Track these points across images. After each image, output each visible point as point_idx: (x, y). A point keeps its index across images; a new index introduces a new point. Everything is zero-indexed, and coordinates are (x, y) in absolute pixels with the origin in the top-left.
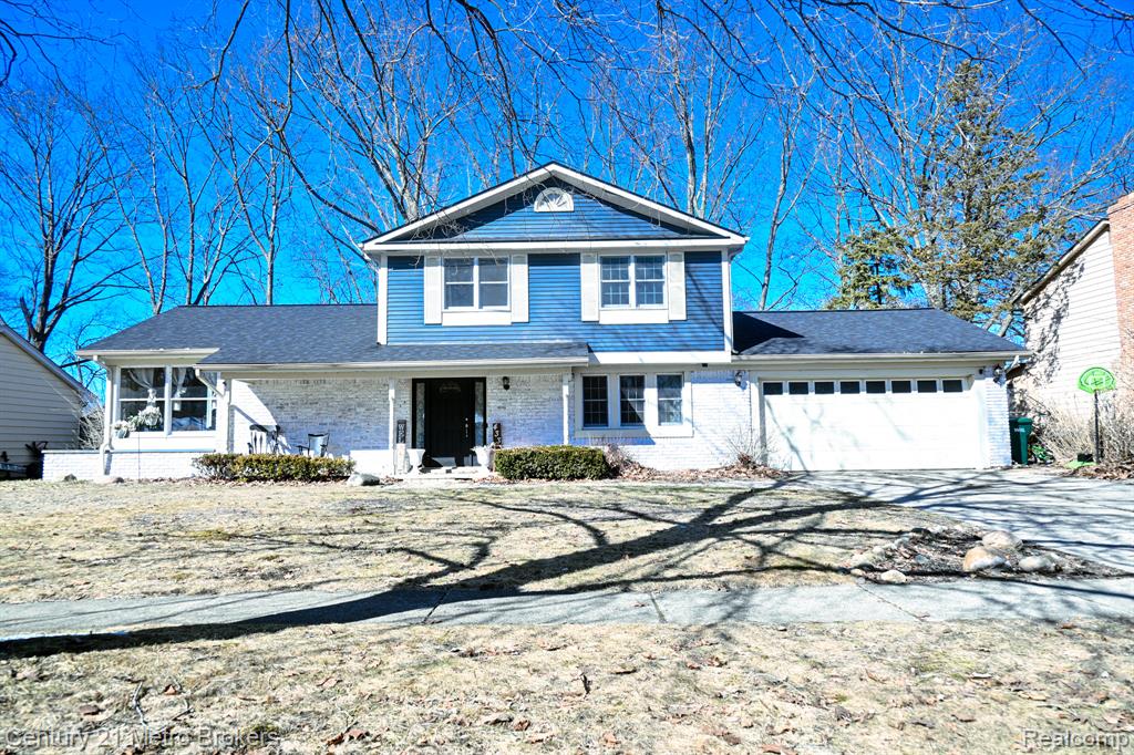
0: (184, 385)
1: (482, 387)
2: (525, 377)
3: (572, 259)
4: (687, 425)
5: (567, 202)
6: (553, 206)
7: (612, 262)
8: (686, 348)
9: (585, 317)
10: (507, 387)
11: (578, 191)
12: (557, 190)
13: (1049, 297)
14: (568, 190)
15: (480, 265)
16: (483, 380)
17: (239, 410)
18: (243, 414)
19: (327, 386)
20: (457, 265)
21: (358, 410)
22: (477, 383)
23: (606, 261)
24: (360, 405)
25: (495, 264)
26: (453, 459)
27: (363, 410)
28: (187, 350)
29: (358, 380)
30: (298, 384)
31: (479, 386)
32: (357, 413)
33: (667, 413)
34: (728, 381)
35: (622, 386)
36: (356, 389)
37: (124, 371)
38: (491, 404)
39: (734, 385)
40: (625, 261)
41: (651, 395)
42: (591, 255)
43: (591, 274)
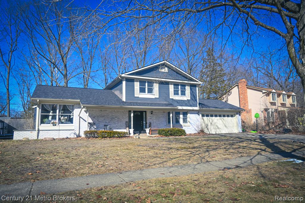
0: (62, 110)
1: (145, 113)
2: (156, 111)
3: (167, 83)
4: (188, 123)
5: (166, 70)
6: (163, 70)
7: (176, 85)
8: (191, 106)
9: (171, 98)
10: (152, 114)
11: (169, 67)
12: (164, 67)
13: (224, 98)
14: (167, 67)
15: (147, 83)
16: (146, 112)
17: (81, 118)
18: (83, 119)
19: (107, 112)
20: (142, 82)
21: (115, 118)
22: (144, 112)
23: (174, 85)
24: (116, 117)
25: (151, 83)
26: (138, 132)
27: (117, 118)
28: (70, 100)
29: (115, 110)
30: (99, 111)
31: (144, 113)
32: (115, 119)
33: (185, 120)
34: (196, 114)
35: (176, 114)
36: (115, 113)
37: (43, 105)
38: (148, 118)
39: (197, 115)
40: (178, 85)
41: (181, 116)
42: (172, 83)
43: (171, 88)
